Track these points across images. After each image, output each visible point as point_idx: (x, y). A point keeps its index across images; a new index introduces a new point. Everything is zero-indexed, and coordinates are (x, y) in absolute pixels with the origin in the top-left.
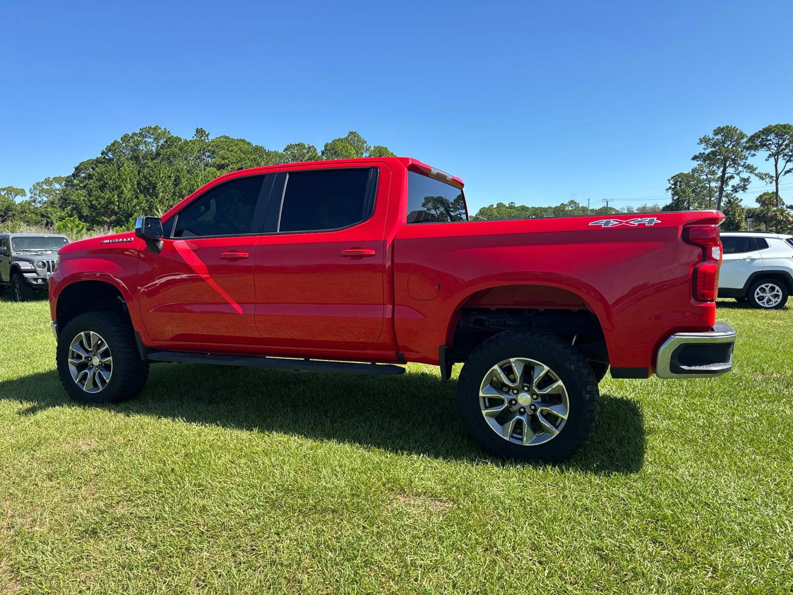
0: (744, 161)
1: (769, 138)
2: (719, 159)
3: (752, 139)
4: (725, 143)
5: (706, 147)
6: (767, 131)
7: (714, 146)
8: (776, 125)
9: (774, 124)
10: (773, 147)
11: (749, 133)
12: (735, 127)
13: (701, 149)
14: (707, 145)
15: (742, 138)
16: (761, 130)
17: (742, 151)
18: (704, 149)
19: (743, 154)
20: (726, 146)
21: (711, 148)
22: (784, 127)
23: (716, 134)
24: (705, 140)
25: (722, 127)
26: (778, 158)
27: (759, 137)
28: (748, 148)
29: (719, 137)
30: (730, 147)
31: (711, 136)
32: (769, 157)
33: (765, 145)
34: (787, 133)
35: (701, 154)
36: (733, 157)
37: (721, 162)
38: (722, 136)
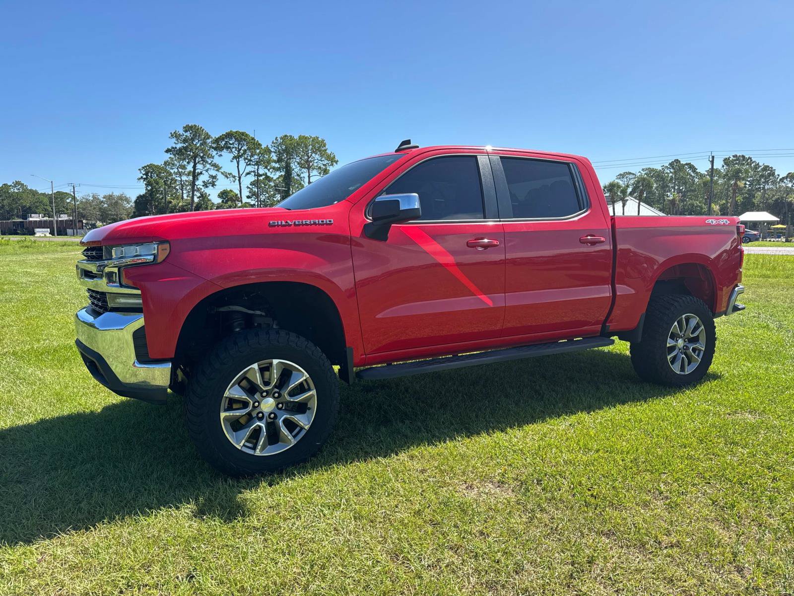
0: (211, 159)
1: (231, 142)
2: (190, 155)
3: (217, 141)
4: (194, 140)
5: (176, 142)
6: (229, 135)
7: (185, 141)
8: (236, 132)
9: (234, 131)
10: (234, 150)
11: (215, 135)
12: (201, 127)
13: (172, 143)
14: (177, 140)
15: (208, 138)
16: (225, 133)
17: (209, 150)
18: (175, 143)
19: (210, 152)
20: (195, 143)
21: (181, 143)
22: (243, 134)
23: (186, 131)
24: (175, 135)
25: (190, 125)
26: (239, 161)
27: (223, 139)
28: (215, 149)
29: (188, 134)
30: (198, 145)
31: (181, 132)
32: (233, 159)
33: (229, 147)
34: (245, 140)
35: (173, 148)
36: (202, 155)
37: (192, 158)
38: (191, 133)
